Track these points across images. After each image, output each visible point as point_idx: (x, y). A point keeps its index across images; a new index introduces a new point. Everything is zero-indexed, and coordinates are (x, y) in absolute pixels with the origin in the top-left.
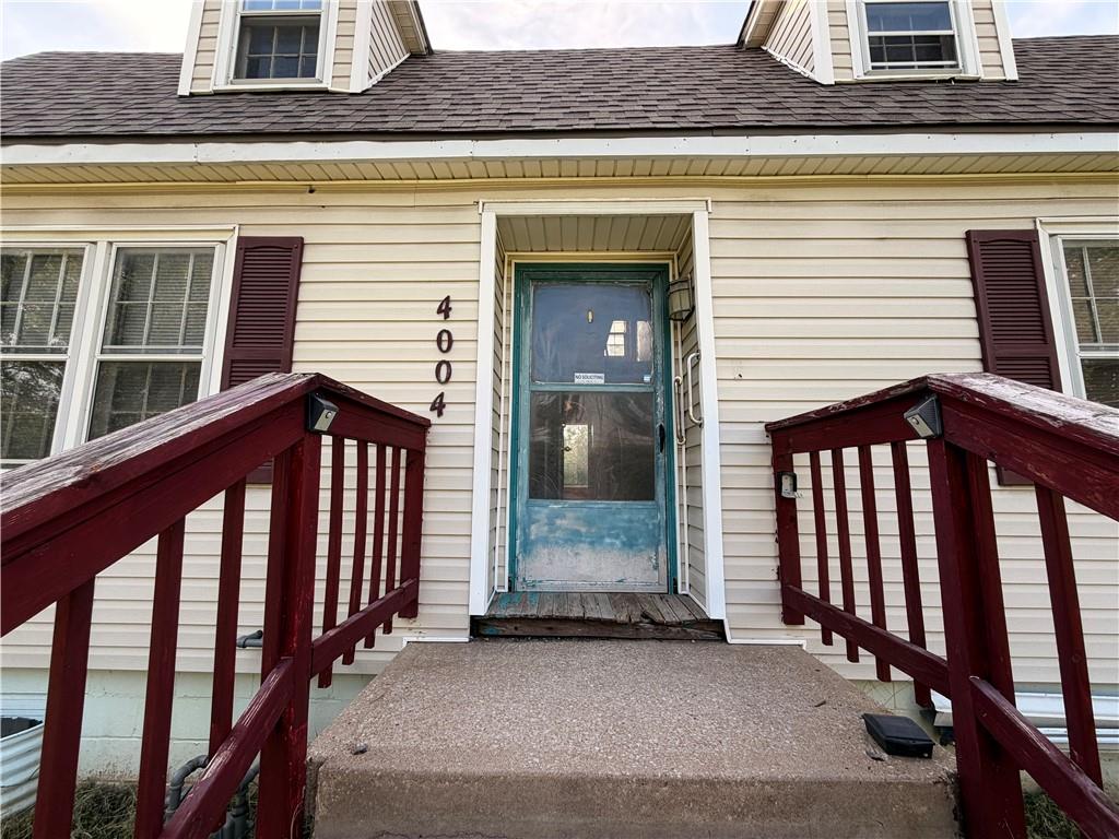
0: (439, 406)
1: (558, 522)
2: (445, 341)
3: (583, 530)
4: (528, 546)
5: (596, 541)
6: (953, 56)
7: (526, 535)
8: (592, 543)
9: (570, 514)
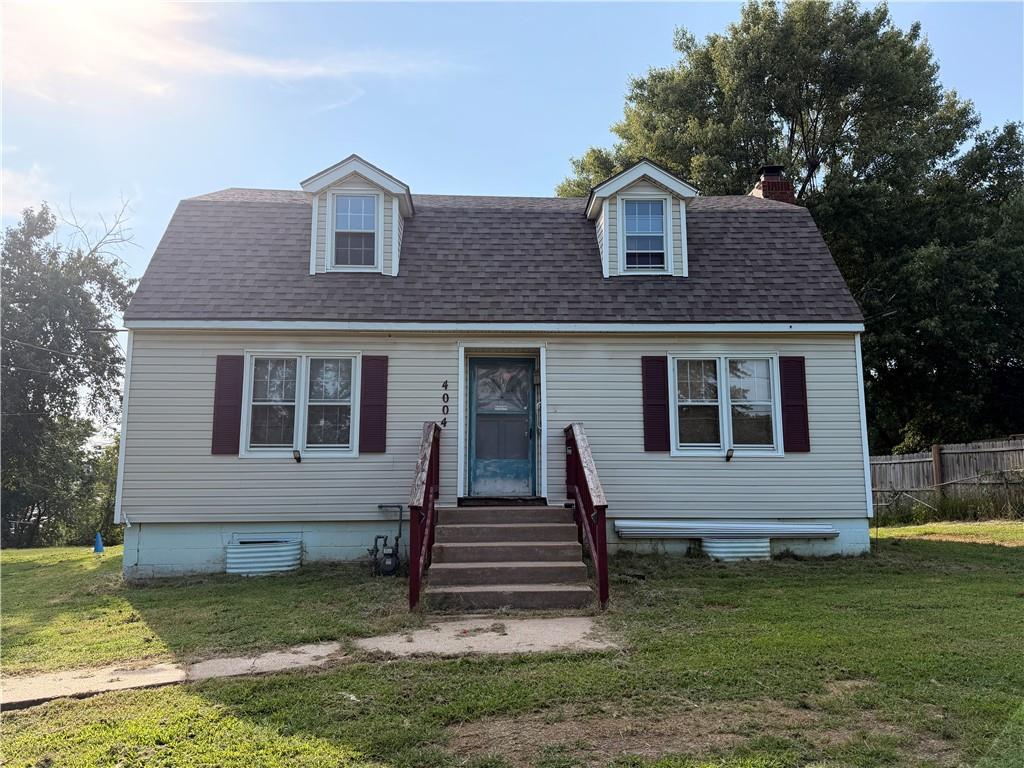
0: (444, 423)
1: (489, 468)
2: (446, 398)
3: (498, 471)
4: (476, 479)
5: (503, 476)
6: (662, 263)
7: (475, 474)
8: (502, 477)
9: (493, 465)
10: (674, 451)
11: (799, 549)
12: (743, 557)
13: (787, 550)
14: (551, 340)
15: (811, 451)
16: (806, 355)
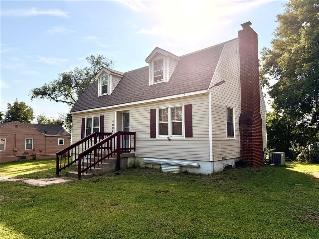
10: (157, 138)
11: (190, 171)
12: (168, 171)
13: (186, 171)
14: (132, 107)
15: (193, 137)
16: (193, 103)
